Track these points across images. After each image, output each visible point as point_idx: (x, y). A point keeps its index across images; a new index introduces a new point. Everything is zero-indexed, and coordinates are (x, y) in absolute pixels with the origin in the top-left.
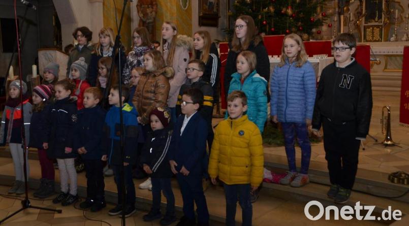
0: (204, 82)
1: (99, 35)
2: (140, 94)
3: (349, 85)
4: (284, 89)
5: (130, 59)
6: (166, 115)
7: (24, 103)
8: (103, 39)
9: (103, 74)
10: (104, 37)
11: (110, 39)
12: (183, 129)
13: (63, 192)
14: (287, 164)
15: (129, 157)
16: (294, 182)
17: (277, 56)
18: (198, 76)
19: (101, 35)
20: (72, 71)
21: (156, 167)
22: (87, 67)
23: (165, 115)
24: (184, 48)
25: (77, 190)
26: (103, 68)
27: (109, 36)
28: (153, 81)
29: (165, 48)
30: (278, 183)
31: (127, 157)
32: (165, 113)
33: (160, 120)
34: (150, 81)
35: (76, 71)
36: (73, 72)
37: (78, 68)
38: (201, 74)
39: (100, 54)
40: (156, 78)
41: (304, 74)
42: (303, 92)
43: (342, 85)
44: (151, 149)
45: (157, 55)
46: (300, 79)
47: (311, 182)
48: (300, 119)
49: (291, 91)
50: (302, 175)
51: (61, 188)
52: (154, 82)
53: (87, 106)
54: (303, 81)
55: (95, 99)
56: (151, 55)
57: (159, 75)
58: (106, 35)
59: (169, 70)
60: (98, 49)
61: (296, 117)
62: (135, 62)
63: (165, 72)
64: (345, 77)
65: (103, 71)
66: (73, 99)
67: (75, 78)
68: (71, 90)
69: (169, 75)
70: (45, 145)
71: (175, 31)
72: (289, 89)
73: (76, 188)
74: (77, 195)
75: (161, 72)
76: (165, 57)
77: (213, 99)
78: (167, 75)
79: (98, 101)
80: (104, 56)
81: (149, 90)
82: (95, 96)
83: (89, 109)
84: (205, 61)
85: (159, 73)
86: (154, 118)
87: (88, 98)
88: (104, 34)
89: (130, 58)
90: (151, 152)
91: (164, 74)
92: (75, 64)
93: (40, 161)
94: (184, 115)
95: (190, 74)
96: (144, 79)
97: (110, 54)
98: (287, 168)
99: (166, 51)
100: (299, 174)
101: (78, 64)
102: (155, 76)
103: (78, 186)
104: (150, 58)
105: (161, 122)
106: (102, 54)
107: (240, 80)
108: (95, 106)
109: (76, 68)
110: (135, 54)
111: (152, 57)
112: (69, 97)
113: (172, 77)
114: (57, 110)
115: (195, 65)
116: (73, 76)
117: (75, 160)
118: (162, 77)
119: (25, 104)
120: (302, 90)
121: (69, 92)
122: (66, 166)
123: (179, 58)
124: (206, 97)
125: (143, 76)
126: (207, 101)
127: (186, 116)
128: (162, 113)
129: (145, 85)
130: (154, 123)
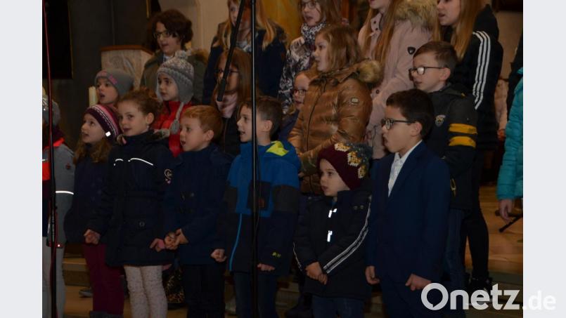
0: (456, 93)
5: (295, 55)
6: (353, 160)
7: (55, 145)
12: (391, 183)
15: (279, 256)
18: (439, 81)
20: (160, 82)
21: (333, 264)
22: (192, 74)
23: (349, 159)
24: (412, 24)
28: (332, 93)
31: (274, 254)
32: (349, 155)
33: (338, 171)
34: (326, 94)
35: (167, 82)
36: (163, 86)
37: (172, 75)
40: (341, 86)
44: (330, 233)
52: (334, 96)
53: (187, 148)
55: (205, 132)
57: (346, 79)
59: (368, 66)
60: (226, 36)
62: (306, 62)
63: (359, 72)
66: (160, 134)
67: (167, 98)
68: (154, 113)
69: (369, 77)
75: (350, 72)
77: (475, 132)
78: (363, 77)
79: (210, 134)
82: (202, 124)
83: (193, 153)
84: (460, 52)
85: (345, 76)
86: (326, 165)
87: (188, 129)
89: (293, 54)
90: (329, 240)
91: (356, 75)
92: (164, 66)
94: (394, 154)
95: (419, 80)
96: (314, 93)
101: (171, 68)
102: (337, 83)
105: (341, 175)
108: (204, 146)
109: (169, 77)
110: (306, 43)
112: (150, 131)
114: (126, 160)
115: (430, 59)
116: (163, 94)
118: (350, 83)
119: (57, 148)
122: (144, 280)
123: (399, 46)
124: (456, 127)
125: (313, 88)
126: (463, 135)
127: (397, 156)
128: (344, 155)
129: (316, 104)
130: (325, 178)
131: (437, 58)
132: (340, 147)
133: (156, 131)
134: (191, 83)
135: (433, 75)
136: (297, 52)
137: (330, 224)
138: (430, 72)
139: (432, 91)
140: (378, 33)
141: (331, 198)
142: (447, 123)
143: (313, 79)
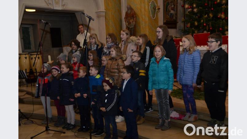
1: (89, 38)
2: (109, 70)
3: (215, 62)
4: (183, 66)
5: (105, 50)
8: (91, 40)
9: (91, 59)
10: (92, 39)
11: (95, 40)
12: (124, 88)
13: (68, 123)
14: (185, 109)
16: (190, 119)
17: (199, 46)
18: (137, 60)
19: (90, 38)
24: (132, 44)
25: (75, 122)
26: (91, 55)
27: (95, 38)
29: (123, 44)
30: (181, 120)
32: (110, 80)
33: (108, 85)
34: (114, 63)
35: (75, 58)
36: (73, 59)
37: (76, 56)
38: (139, 59)
39: (90, 48)
40: (118, 61)
41: (193, 58)
42: (192, 68)
43: (211, 62)
44: (106, 100)
45: (118, 48)
46: (191, 61)
47: (199, 119)
48: (190, 83)
49: (186, 67)
50: (194, 115)
51: (67, 121)
52: (116, 63)
54: (193, 62)
55: (84, 73)
56: (114, 49)
57: (119, 59)
58: (93, 38)
59: (124, 56)
61: (188, 82)
62: (108, 52)
63: (122, 57)
64: (213, 58)
65: (91, 57)
66: (70, 73)
68: (69, 68)
69: (124, 59)
70: (58, 98)
71: (128, 35)
72: (185, 66)
73: (74, 121)
74: (75, 124)
76: (122, 49)
77: (145, 72)
79: (85, 74)
80: (92, 49)
81: (114, 67)
82: (83, 71)
83: (81, 78)
84: (142, 51)
88: (92, 37)
90: (106, 102)
91: (121, 58)
92: (74, 54)
93: (57, 107)
95: (133, 58)
96: (110, 62)
97: (95, 48)
98: (185, 111)
99: (123, 46)
100: (192, 115)
102: (116, 60)
103: (75, 120)
104: (114, 50)
105: (109, 85)
106: (91, 48)
107: (157, 61)
108: (84, 77)
110: (107, 48)
111: (115, 50)
112: (68, 72)
113: (125, 60)
114: (62, 79)
115: (136, 54)
117: (74, 106)
118: (120, 60)
120: (193, 67)
121: (69, 69)
122: (69, 109)
123: (129, 49)
124: (141, 71)
125: (109, 60)
126: (142, 73)
127: (125, 80)
128: (108, 81)
129: (111, 65)
130: (105, 87)
131: (138, 55)
132: (107, 79)
133: (70, 72)
134: (80, 58)
135: (136, 58)
136: (106, 50)
137: (106, 98)
138: (136, 57)
139: (136, 62)
140: (124, 46)
141: (106, 92)
142: (139, 70)
143: (109, 58)
